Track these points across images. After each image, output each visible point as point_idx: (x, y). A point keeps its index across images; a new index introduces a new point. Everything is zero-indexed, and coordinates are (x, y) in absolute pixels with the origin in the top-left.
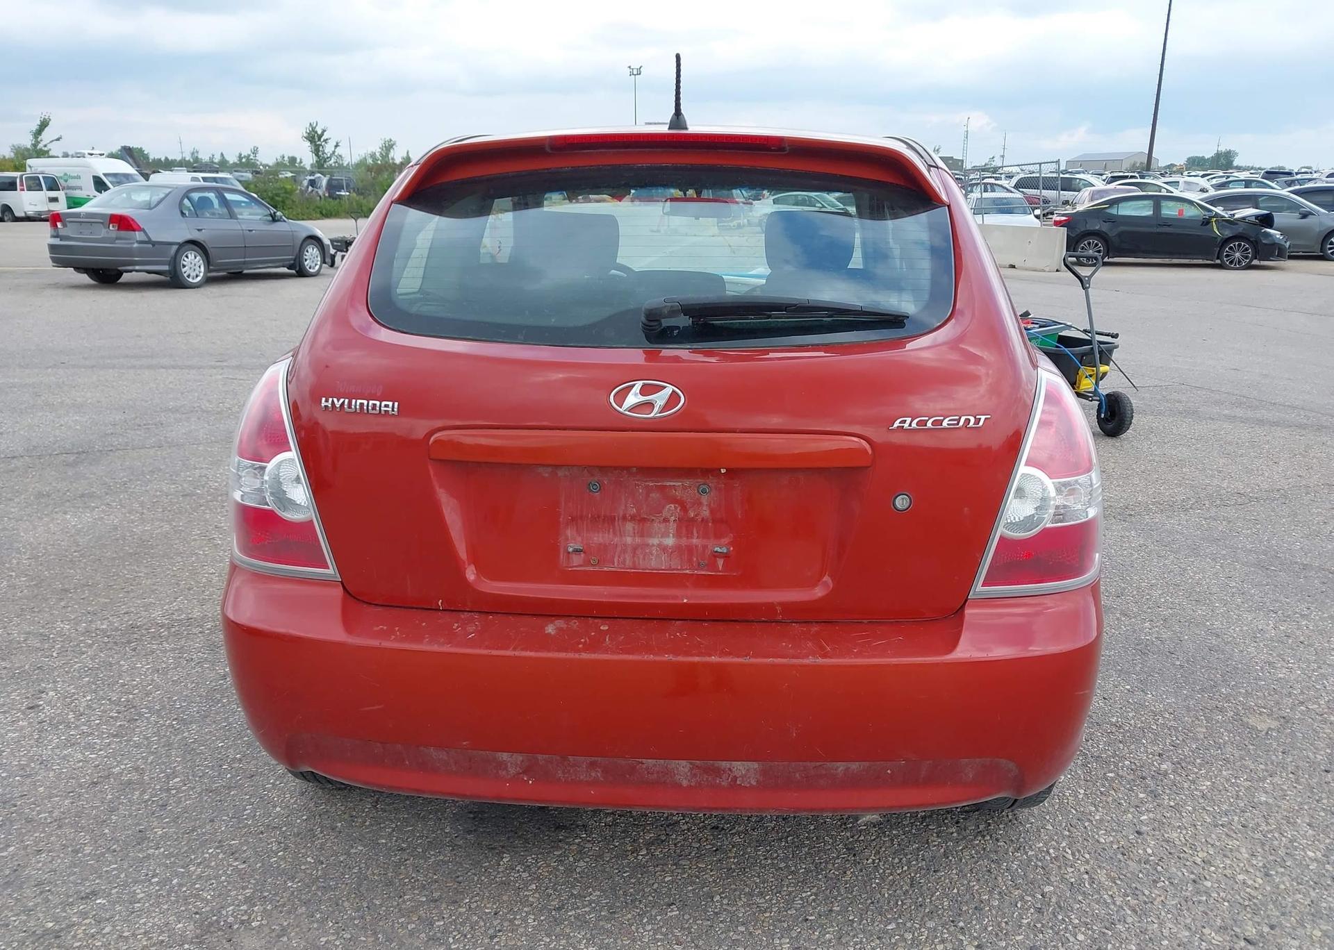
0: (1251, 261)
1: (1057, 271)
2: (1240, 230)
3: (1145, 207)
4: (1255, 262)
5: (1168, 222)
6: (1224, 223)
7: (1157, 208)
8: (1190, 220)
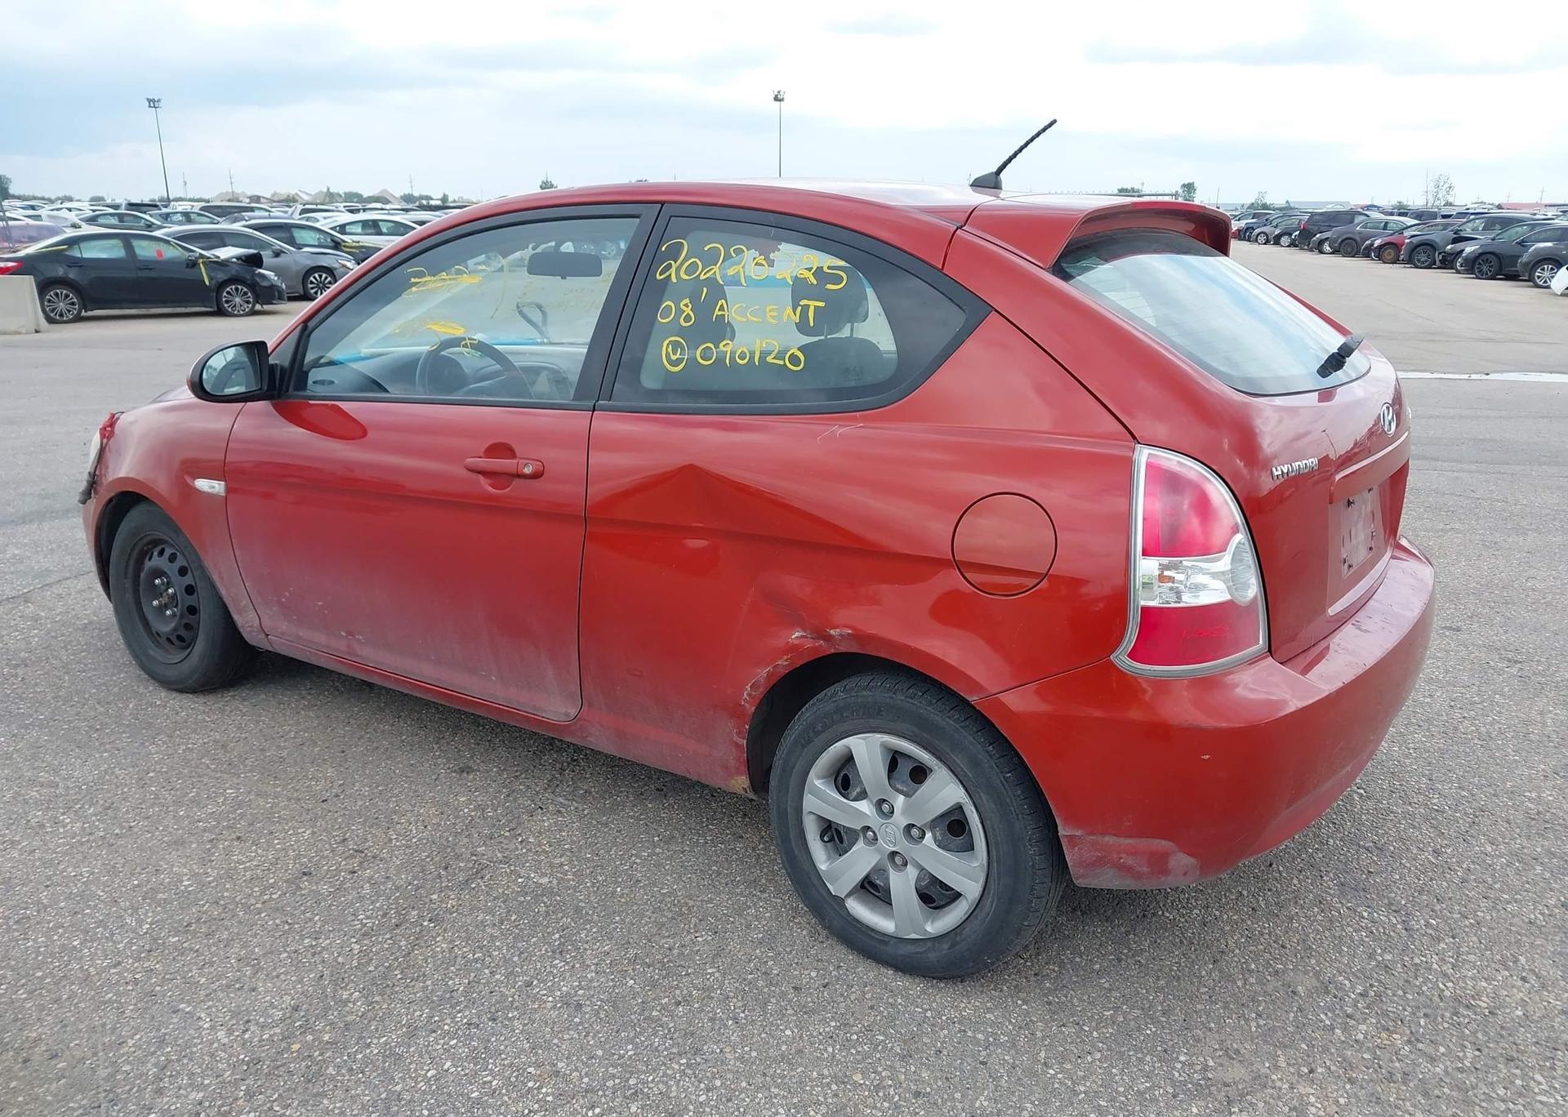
0: (254, 306)
1: (37, 332)
2: (234, 272)
3: (113, 247)
4: (258, 307)
5: (147, 265)
6: (213, 265)
7: (129, 247)
8: (171, 262)
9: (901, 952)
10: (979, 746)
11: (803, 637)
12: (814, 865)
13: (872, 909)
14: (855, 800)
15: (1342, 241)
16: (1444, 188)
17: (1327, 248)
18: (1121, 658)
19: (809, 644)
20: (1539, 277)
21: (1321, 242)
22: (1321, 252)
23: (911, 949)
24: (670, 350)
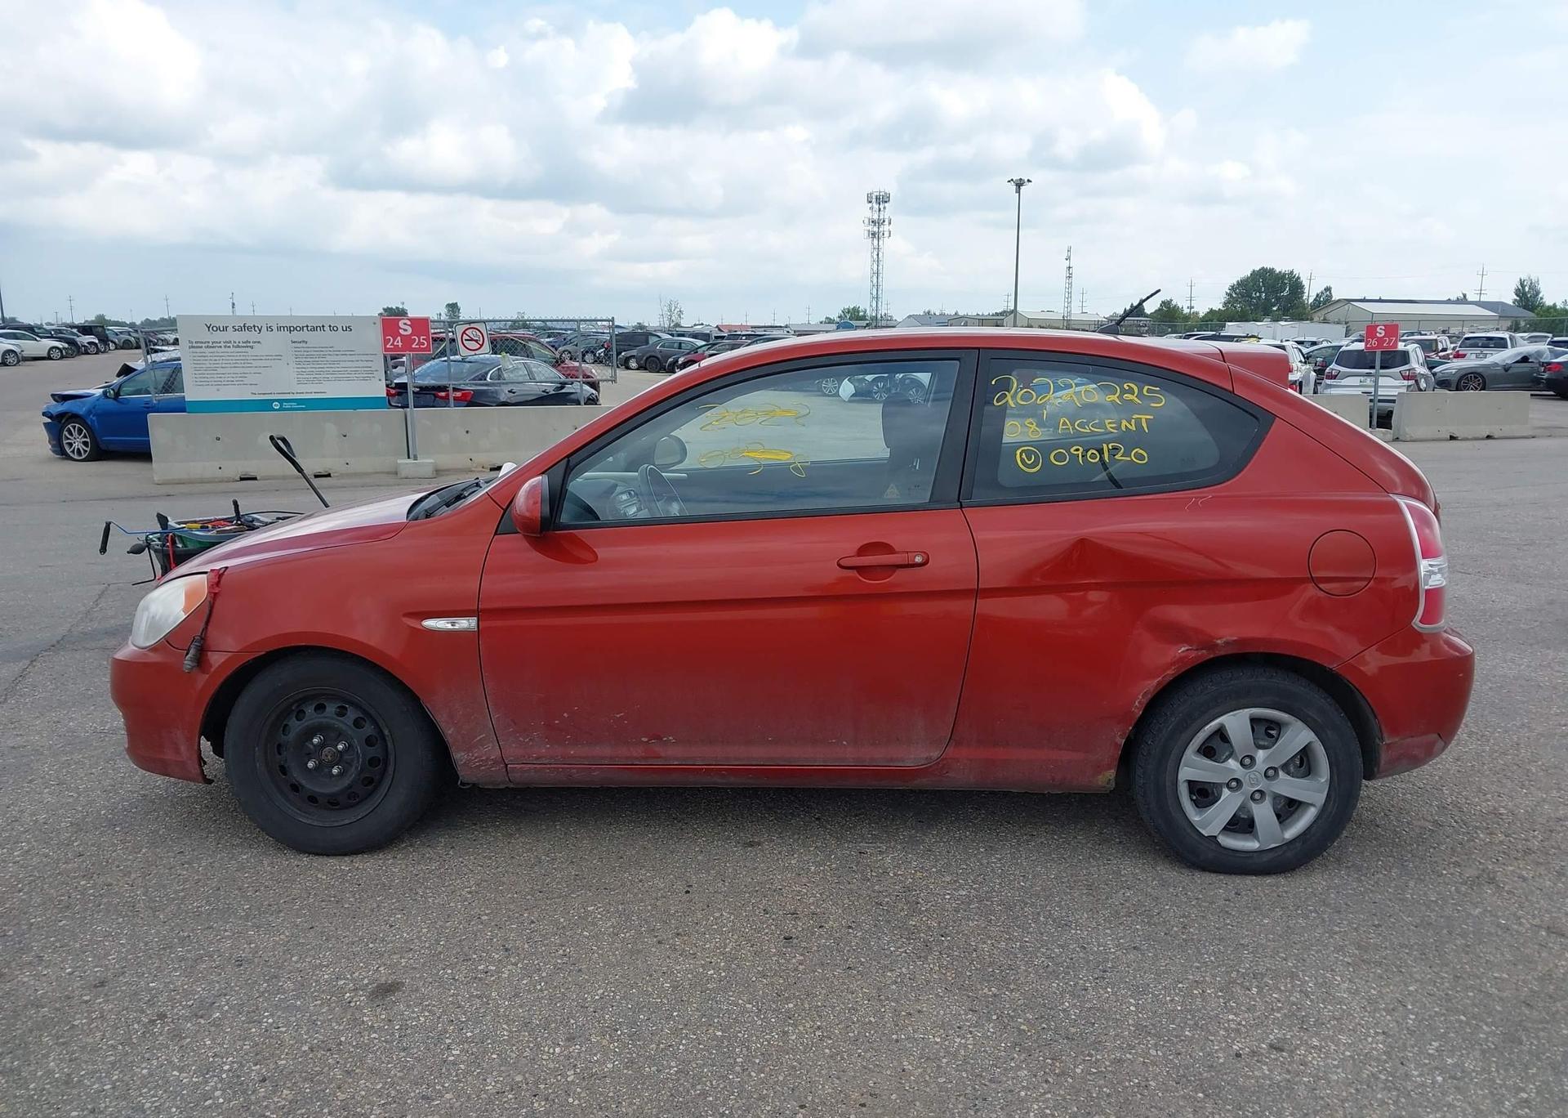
9: (1265, 859)
10: (1322, 700)
11: (1187, 650)
12: (1188, 820)
13: (1235, 839)
14: (1222, 762)
15: (647, 359)
16: (676, 312)
17: (633, 364)
18: (1416, 622)
19: (1193, 654)
20: (825, 388)
21: (627, 359)
22: (628, 368)
23: (1271, 855)
24: (1024, 456)
